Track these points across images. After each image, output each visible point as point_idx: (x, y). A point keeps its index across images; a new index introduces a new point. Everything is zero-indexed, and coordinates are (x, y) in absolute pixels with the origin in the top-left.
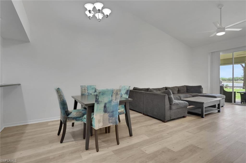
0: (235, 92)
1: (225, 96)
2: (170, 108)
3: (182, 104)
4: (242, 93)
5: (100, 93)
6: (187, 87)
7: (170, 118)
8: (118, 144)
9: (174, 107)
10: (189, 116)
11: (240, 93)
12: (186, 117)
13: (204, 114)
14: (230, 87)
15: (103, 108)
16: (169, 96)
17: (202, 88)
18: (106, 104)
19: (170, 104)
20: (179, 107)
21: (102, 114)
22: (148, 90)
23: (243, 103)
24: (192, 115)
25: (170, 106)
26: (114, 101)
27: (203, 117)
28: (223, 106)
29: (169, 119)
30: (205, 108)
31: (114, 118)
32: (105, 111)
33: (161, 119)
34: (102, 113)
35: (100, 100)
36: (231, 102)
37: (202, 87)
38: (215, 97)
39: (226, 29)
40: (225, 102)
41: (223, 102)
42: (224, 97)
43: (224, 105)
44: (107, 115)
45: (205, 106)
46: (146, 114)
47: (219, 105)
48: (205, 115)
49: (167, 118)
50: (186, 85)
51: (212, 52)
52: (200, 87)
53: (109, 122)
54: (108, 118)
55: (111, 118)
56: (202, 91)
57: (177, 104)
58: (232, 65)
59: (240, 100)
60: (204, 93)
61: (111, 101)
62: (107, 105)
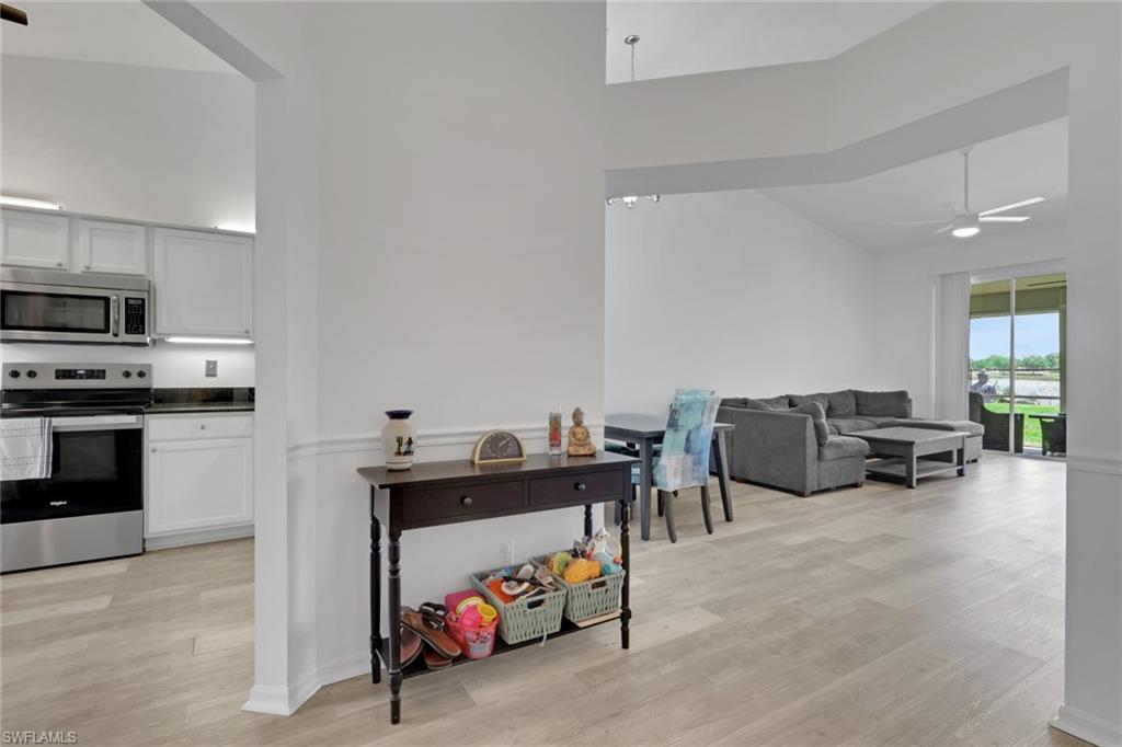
0: (1022, 416)
1: (982, 427)
2: (820, 457)
3: (852, 444)
4: (1048, 420)
5: (682, 406)
6: (857, 395)
7: (819, 485)
8: (710, 532)
9: (828, 454)
10: (869, 484)
11: (1040, 418)
12: (861, 486)
13: (916, 476)
14: (1022, 400)
15: (684, 443)
16: (817, 421)
17: (910, 401)
18: (690, 432)
19: (820, 445)
20: (843, 455)
21: (681, 457)
22: (745, 402)
23: (1049, 453)
24: (878, 483)
25: (819, 451)
26: (705, 426)
27: (910, 487)
28: (975, 461)
29: (816, 489)
30: (918, 458)
31: (701, 469)
32: (688, 450)
33: (793, 488)
34: (682, 455)
35: (680, 422)
36: (1006, 448)
37: (910, 396)
38: (950, 429)
39: (981, 219)
40: (984, 448)
41: (974, 446)
42: (981, 429)
43: (980, 456)
44: (690, 458)
45: (917, 452)
46: (742, 477)
47: (961, 452)
48: (918, 480)
49: (811, 485)
50: (853, 389)
51: (943, 276)
52: (902, 396)
53: (693, 478)
54: (691, 466)
55: (696, 468)
56: (909, 409)
57: (838, 446)
58: (1009, 318)
59: (1040, 444)
60: (914, 416)
61: (701, 425)
62: (692, 436)
